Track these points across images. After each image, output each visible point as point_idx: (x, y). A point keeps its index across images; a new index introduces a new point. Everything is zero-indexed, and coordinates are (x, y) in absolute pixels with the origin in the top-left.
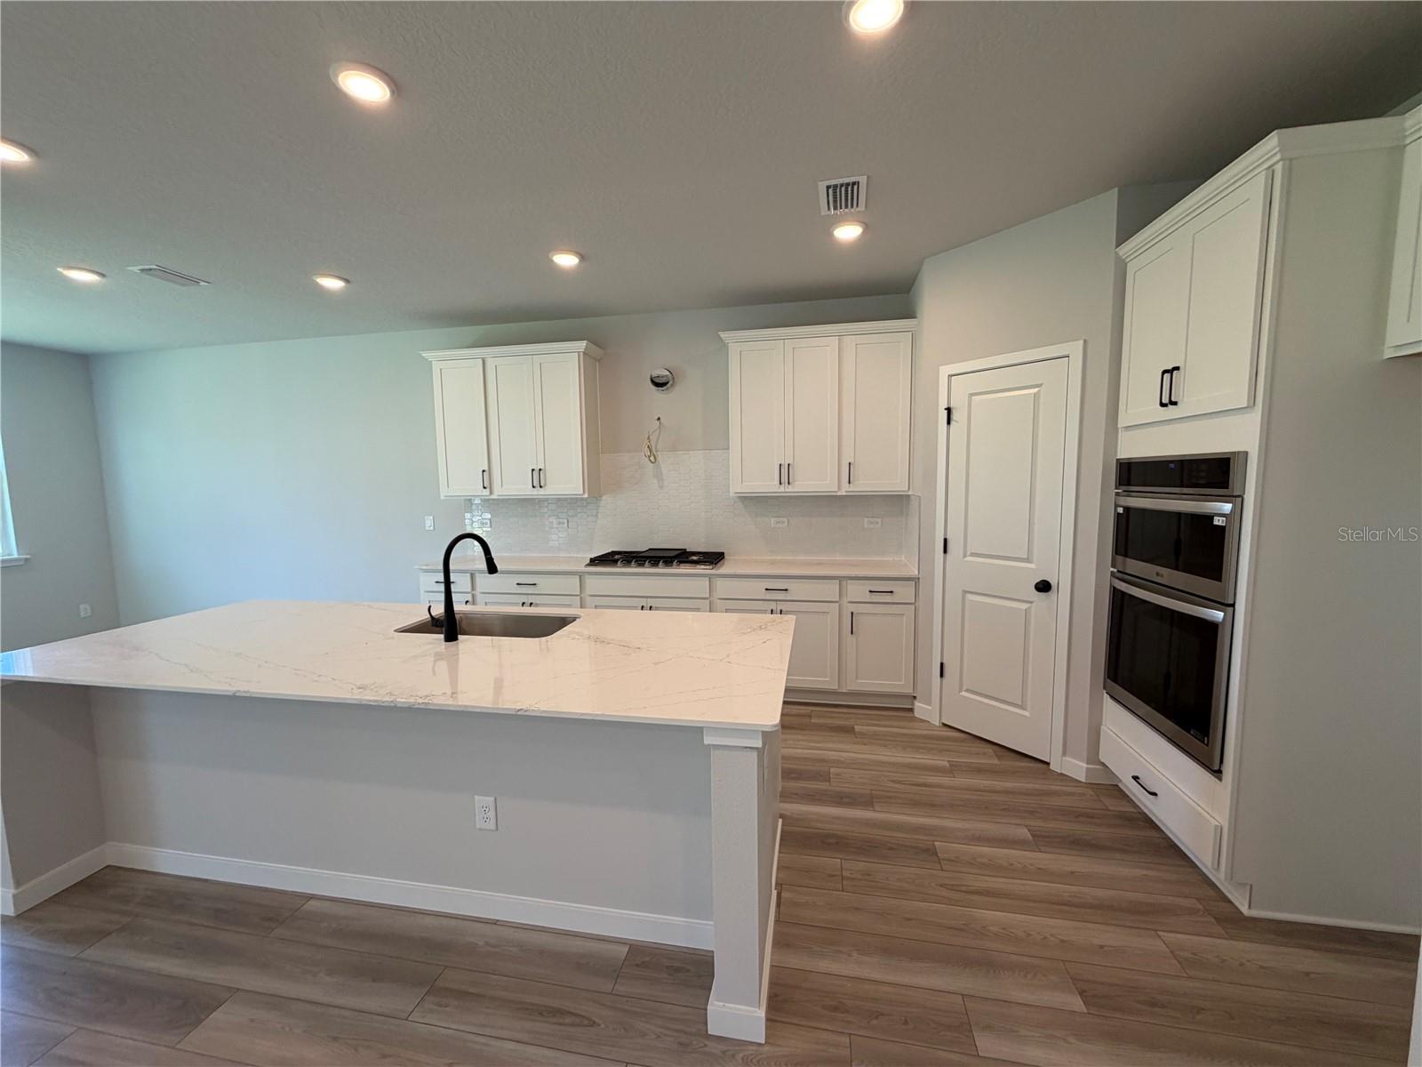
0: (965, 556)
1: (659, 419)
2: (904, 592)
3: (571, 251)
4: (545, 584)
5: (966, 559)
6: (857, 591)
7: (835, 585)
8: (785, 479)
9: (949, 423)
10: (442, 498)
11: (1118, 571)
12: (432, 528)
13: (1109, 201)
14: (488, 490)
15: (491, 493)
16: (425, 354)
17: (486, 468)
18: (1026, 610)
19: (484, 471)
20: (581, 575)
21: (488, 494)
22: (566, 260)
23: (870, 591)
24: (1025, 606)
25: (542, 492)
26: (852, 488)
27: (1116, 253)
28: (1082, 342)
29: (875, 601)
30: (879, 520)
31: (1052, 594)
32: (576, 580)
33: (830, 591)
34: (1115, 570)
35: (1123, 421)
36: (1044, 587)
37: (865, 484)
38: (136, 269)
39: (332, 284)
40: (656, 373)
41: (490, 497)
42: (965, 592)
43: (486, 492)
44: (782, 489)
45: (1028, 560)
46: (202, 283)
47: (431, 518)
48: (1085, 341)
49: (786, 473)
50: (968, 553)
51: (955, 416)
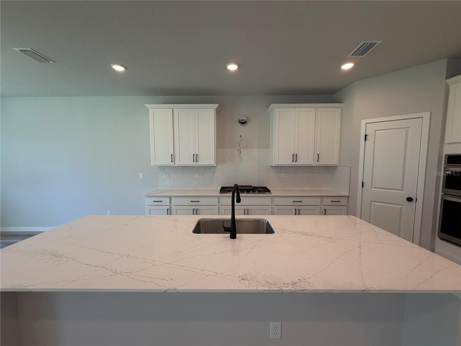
0: (372, 188)
1: (241, 136)
2: (344, 201)
3: (235, 63)
4: (203, 201)
5: (372, 189)
6: (327, 201)
7: (319, 200)
8: (295, 160)
9: (365, 140)
10: (152, 165)
11: (444, 194)
12: (142, 178)
13: (444, 63)
14: (173, 162)
15: (174, 164)
16: (146, 105)
17: (173, 154)
18: (400, 208)
19: (172, 155)
20: (218, 197)
21: (173, 164)
22: (232, 67)
23: (332, 201)
24: (401, 206)
25: (197, 163)
26: (319, 163)
27: (446, 81)
28: (430, 112)
29: (333, 205)
30: (321, 175)
31: (413, 203)
32: (217, 199)
33: (317, 201)
34: (443, 194)
35: (446, 141)
36: (410, 199)
37: (323, 162)
38: (17, 49)
39: (119, 68)
40: (241, 118)
41: (174, 166)
42: (371, 201)
43: (173, 163)
44: (293, 163)
45: (402, 190)
46: (51, 62)
47: (142, 174)
48: (431, 112)
49: (295, 157)
50: (373, 187)
51: (368, 138)
